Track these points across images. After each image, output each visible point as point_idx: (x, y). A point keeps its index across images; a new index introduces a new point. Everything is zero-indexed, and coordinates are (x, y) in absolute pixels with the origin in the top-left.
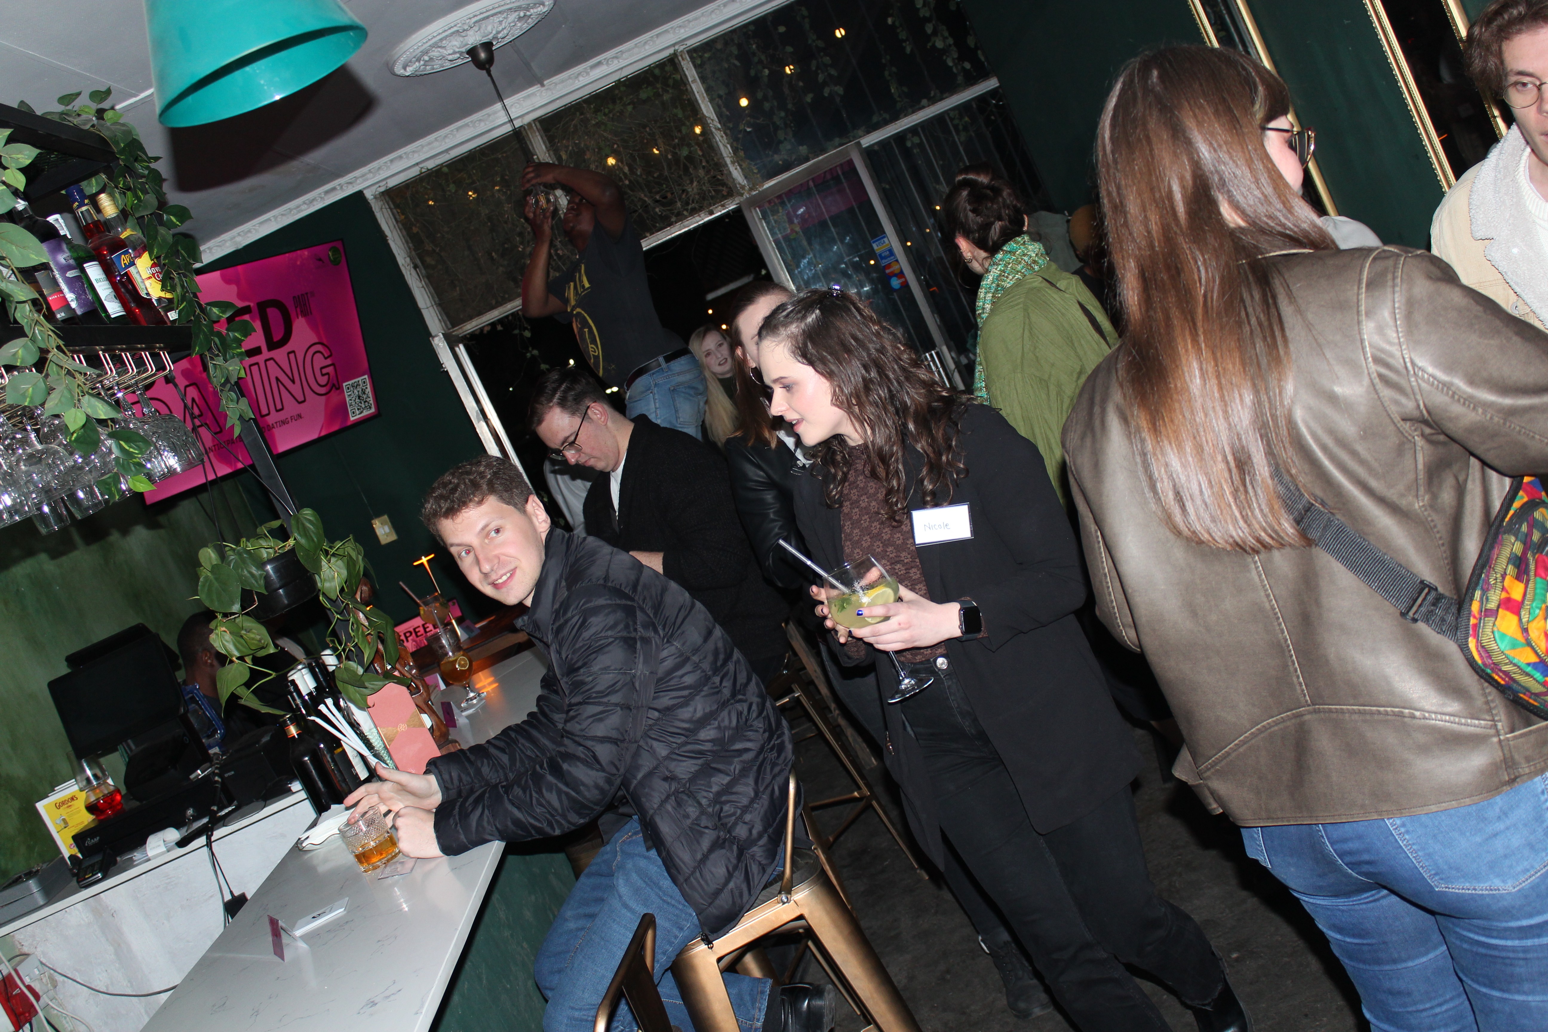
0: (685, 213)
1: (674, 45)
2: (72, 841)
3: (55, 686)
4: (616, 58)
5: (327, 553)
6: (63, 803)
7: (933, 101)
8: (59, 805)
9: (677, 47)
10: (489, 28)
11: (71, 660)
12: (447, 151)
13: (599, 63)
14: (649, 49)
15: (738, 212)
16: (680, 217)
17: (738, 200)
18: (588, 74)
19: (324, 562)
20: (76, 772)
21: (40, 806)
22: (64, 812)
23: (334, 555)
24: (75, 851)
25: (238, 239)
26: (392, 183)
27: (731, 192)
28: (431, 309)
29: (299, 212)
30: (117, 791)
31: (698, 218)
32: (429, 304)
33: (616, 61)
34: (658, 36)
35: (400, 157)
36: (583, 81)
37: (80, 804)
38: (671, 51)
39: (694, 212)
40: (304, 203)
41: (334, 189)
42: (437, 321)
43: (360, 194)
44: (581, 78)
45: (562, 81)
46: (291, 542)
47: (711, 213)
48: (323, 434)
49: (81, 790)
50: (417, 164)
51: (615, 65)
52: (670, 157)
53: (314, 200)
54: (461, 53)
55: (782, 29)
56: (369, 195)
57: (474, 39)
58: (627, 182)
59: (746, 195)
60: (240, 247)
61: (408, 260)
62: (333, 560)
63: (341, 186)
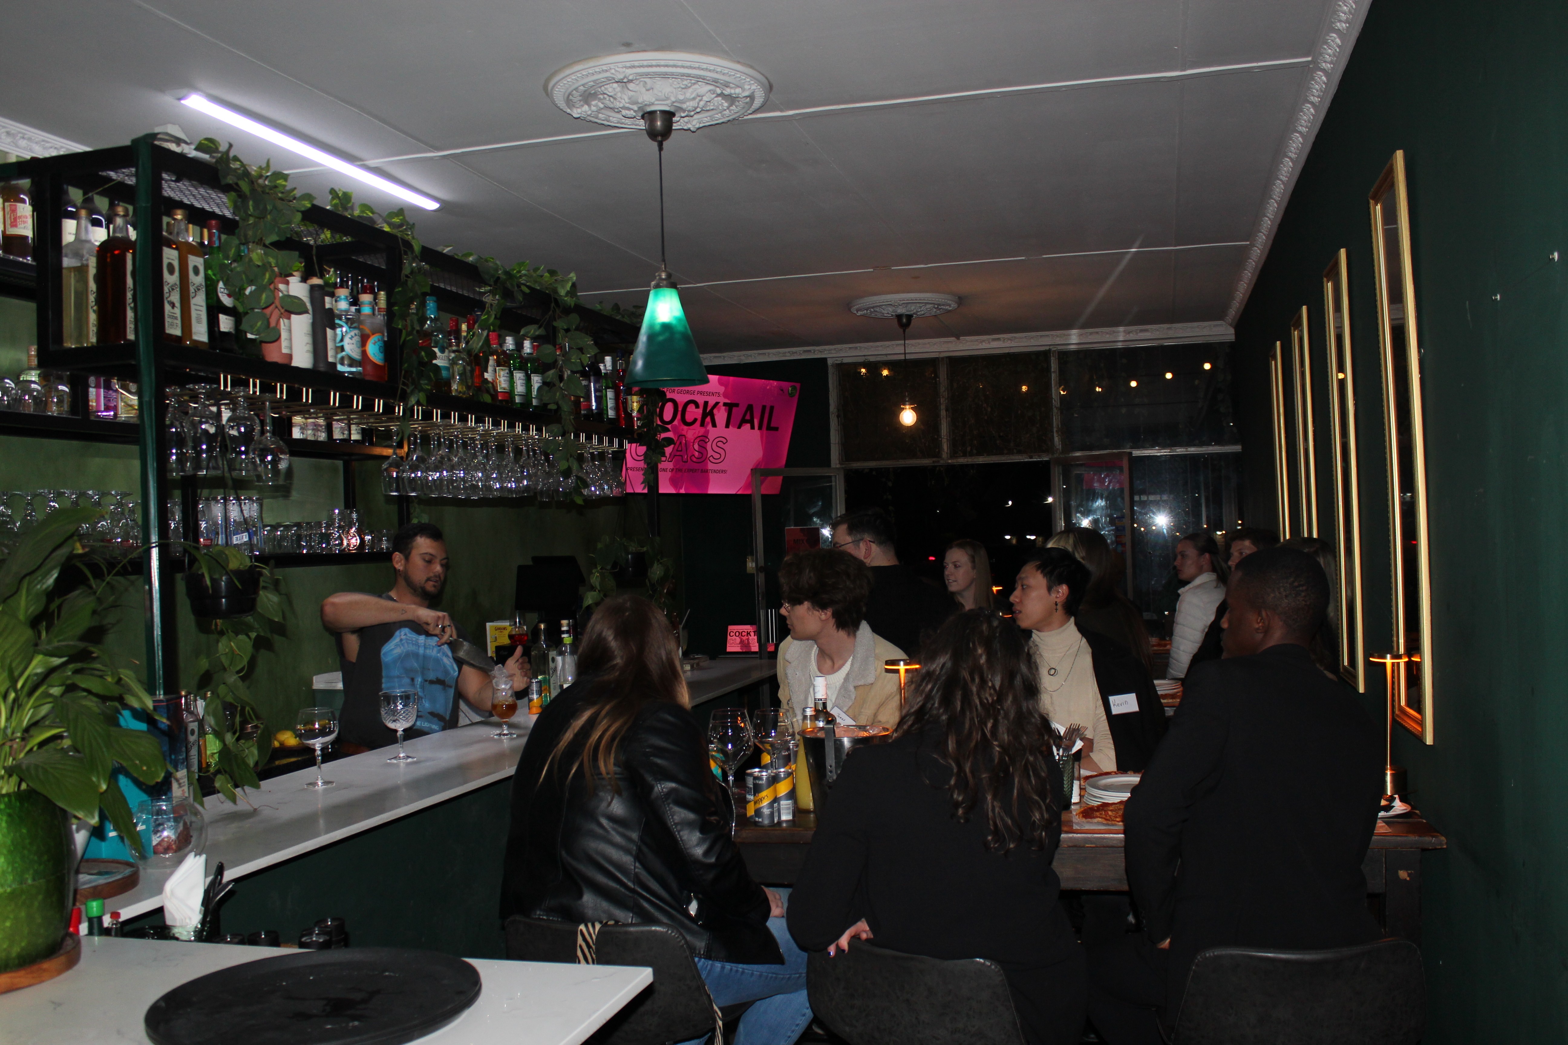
0: (1015, 451)
1: (1050, 345)
2: (494, 649)
3: (521, 569)
4: (1011, 340)
5: (658, 561)
6: (499, 629)
7: (1201, 444)
8: (497, 629)
9: (1051, 347)
10: (913, 308)
11: (535, 559)
12: (886, 355)
13: (999, 339)
14: (1033, 342)
15: (1047, 463)
16: (1010, 452)
17: (1050, 456)
18: (989, 343)
19: (655, 565)
20: (511, 618)
21: (488, 625)
22: (497, 633)
23: (661, 563)
24: (494, 655)
25: (743, 358)
26: (846, 361)
27: (1049, 449)
28: (837, 445)
29: (784, 356)
30: (527, 635)
31: (1020, 457)
32: (837, 442)
33: (1009, 342)
34: (1041, 336)
35: (856, 348)
36: (984, 345)
37: (506, 633)
38: (1047, 348)
39: (1019, 452)
40: (789, 352)
41: (810, 351)
42: (837, 454)
43: (824, 360)
44: (984, 344)
45: (972, 341)
46: (645, 549)
47: (1031, 458)
48: (739, 493)
49: (510, 625)
50: (865, 356)
51: (1008, 344)
52: (1019, 412)
53: (796, 353)
54: (892, 315)
55: (1124, 361)
56: (830, 362)
57: (901, 310)
58: (986, 418)
59: (1055, 456)
60: (742, 362)
61: (836, 410)
62: (660, 565)
63: (815, 351)
